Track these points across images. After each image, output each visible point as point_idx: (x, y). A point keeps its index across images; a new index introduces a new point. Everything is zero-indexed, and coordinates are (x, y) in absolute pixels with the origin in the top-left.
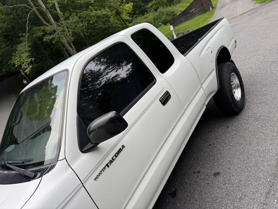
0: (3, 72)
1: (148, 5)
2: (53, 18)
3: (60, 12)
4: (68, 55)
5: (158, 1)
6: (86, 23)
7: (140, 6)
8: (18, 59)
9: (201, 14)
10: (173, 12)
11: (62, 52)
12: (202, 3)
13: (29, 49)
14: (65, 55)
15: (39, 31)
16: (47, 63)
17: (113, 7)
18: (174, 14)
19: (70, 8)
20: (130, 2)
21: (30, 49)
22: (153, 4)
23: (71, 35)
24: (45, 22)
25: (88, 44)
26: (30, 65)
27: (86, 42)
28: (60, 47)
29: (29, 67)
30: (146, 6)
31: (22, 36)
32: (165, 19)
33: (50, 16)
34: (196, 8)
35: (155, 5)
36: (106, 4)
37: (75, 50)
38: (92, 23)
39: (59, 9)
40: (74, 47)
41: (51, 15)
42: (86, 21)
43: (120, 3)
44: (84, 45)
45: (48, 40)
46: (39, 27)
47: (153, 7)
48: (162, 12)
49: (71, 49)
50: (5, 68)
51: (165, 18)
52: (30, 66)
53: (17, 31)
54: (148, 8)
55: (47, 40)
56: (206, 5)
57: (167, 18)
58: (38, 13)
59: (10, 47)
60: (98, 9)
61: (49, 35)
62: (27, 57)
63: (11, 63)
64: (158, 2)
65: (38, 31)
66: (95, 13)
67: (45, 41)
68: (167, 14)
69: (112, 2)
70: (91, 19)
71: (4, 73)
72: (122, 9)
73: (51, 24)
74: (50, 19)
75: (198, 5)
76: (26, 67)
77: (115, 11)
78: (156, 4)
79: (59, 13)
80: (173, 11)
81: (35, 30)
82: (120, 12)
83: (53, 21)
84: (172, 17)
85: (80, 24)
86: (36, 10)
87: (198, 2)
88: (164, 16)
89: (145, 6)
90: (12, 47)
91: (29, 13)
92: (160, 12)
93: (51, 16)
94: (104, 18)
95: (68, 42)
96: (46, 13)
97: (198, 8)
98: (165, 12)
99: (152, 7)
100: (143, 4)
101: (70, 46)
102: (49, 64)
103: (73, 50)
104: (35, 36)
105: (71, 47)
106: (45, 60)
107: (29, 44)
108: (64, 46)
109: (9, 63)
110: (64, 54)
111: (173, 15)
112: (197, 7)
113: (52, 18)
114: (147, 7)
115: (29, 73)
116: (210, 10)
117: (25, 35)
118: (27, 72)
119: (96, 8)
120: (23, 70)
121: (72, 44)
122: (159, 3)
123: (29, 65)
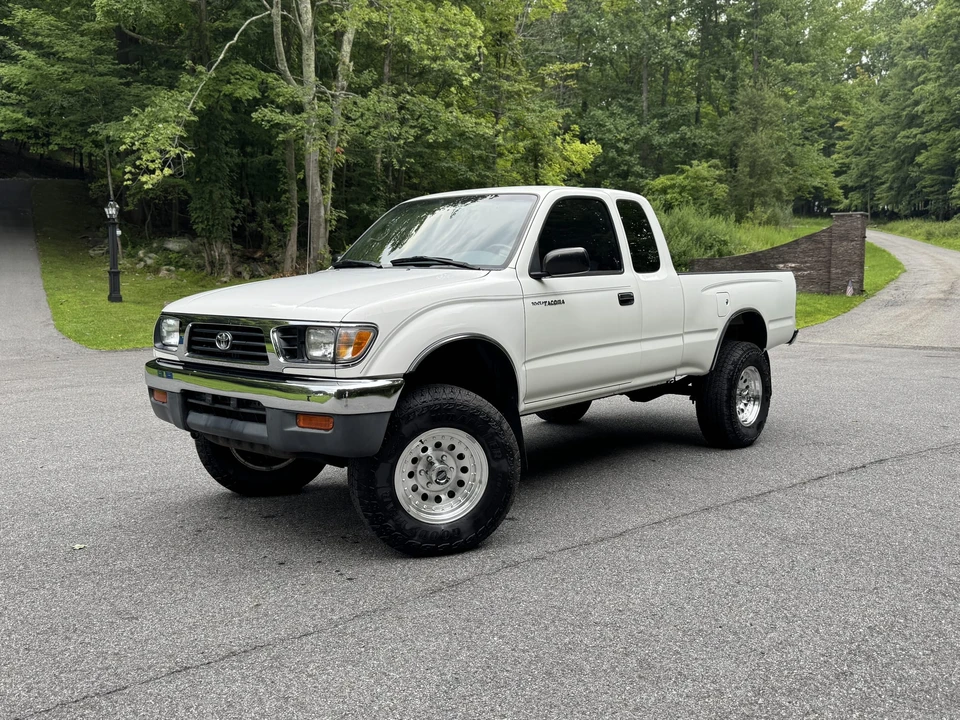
0: (51, 147)
1: (654, 179)
2: (316, 67)
3: (347, 60)
4: (296, 202)
5: (693, 184)
6: (412, 131)
7: (626, 168)
8: (140, 129)
9: (810, 292)
10: (725, 243)
11: (284, 183)
12: (830, 260)
13: (192, 118)
14: (287, 195)
15: (249, 82)
16: (211, 192)
17: (529, 129)
18: (725, 249)
19: (387, 62)
20: (594, 141)
21: (195, 119)
22: (674, 185)
23: (345, 145)
24: (283, 66)
25: (384, 202)
26: (169, 167)
27: (379, 190)
28: (284, 164)
29: (162, 170)
30: (647, 178)
31: (193, 72)
32: (684, 252)
33: (309, 54)
34: (802, 263)
35: (677, 190)
36: (509, 110)
37: (330, 196)
38: (431, 141)
39: (349, 50)
40: (331, 185)
41: (318, 54)
42: (414, 127)
43: (556, 128)
44: (368, 198)
45: (268, 121)
46: (254, 70)
47: (668, 196)
48: (685, 224)
49: (319, 187)
50: (65, 138)
51: (683, 249)
52: (167, 171)
53: (176, 48)
54: (650, 189)
55: (263, 120)
56: (839, 271)
57: (691, 250)
58: (278, 30)
59: (123, 81)
60: (474, 108)
61: (278, 111)
62: (173, 139)
63: (97, 133)
64: (693, 188)
65: (245, 81)
66: (457, 118)
67: (256, 121)
68: (699, 239)
69: (534, 111)
70: (435, 128)
71: (52, 151)
72: (556, 149)
73: (301, 83)
74: (305, 63)
75: (815, 259)
76: (152, 166)
77: (528, 142)
78: (683, 189)
79: (344, 63)
80: (727, 238)
81: (237, 73)
82: (541, 155)
83: (313, 75)
84: (714, 256)
85: (392, 126)
86: (279, 19)
87: (819, 248)
88: (683, 240)
89: (642, 177)
90: (128, 84)
91: (254, 18)
92: (679, 220)
93: (313, 58)
94: (478, 147)
95: (321, 162)
96: (304, 41)
97: (809, 268)
98: (695, 230)
99: (664, 191)
100: (638, 169)
101: (321, 177)
102: (216, 195)
103: (324, 192)
104: (228, 88)
105: (323, 181)
106: (213, 177)
107: (201, 104)
108: (300, 167)
109: (90, 130)
110: (285, 191)
111: (719, 250)
112: (806, 262)
113: (313, 65)
114: (647, 184)
115: (151, 186)
116: (845, 292)
117: (201, 73)
118: (146, 183)
119: (472, 102)
120: (133, 170)
121: (331, 175)
122: (698, 191)
123: (165, 163)
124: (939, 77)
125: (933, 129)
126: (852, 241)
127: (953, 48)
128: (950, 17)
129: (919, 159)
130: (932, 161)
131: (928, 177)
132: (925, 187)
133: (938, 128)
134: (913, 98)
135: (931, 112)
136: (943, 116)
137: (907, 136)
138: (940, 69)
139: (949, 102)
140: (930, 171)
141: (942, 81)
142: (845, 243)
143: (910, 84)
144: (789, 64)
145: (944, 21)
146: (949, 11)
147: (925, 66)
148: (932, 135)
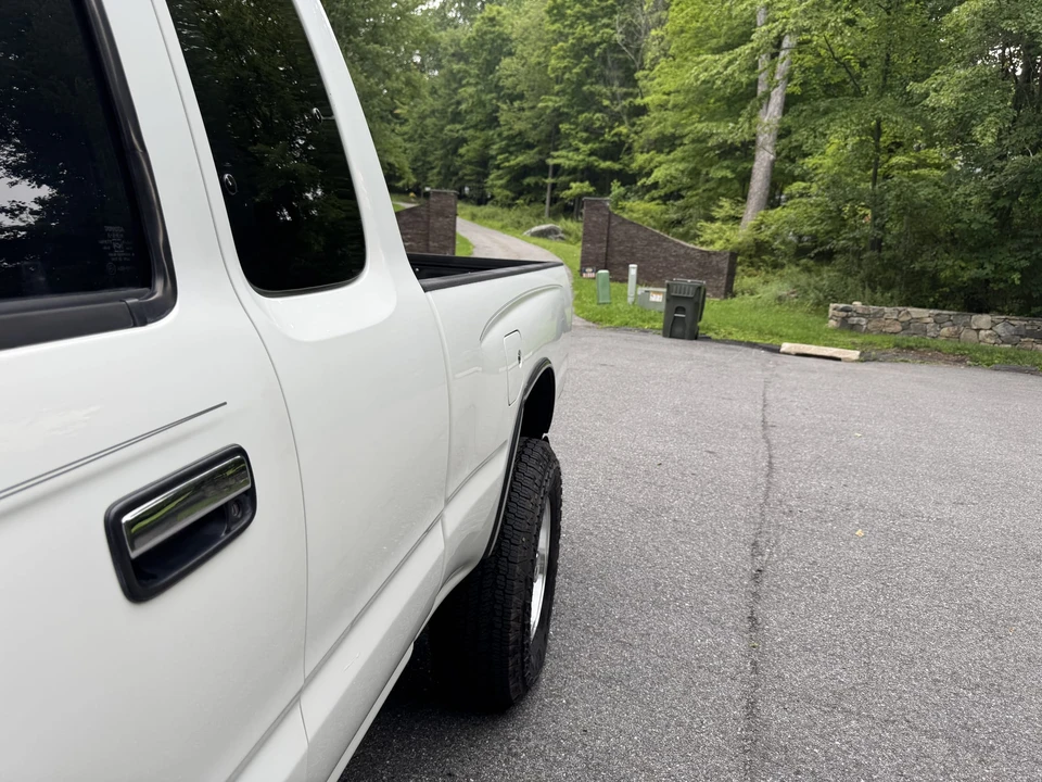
75: (415, 231)
87: (418, 221)
112: (407, 234)
124: (477, 84)
125: (472, 127)
126: (447, 217)
127: (488, 61)
128: (486, 33)
129: (462, 151)
130: (471, 154)
131: (469, 167)
132: (466, 175)
133: (475, 127)
134: (458, 98)
135: (472, 112)
136: (480, 117)
137: (453, 130)
138: (478, 76)
139: (485, 106)
140: (470, 163)
141: (480, 87)
142: (441, 219)
143: (454, 86)
144: (368, 44)
145: (481, 37)
146: (485, 28)
147: (466, 71)
148: (471, 132)
